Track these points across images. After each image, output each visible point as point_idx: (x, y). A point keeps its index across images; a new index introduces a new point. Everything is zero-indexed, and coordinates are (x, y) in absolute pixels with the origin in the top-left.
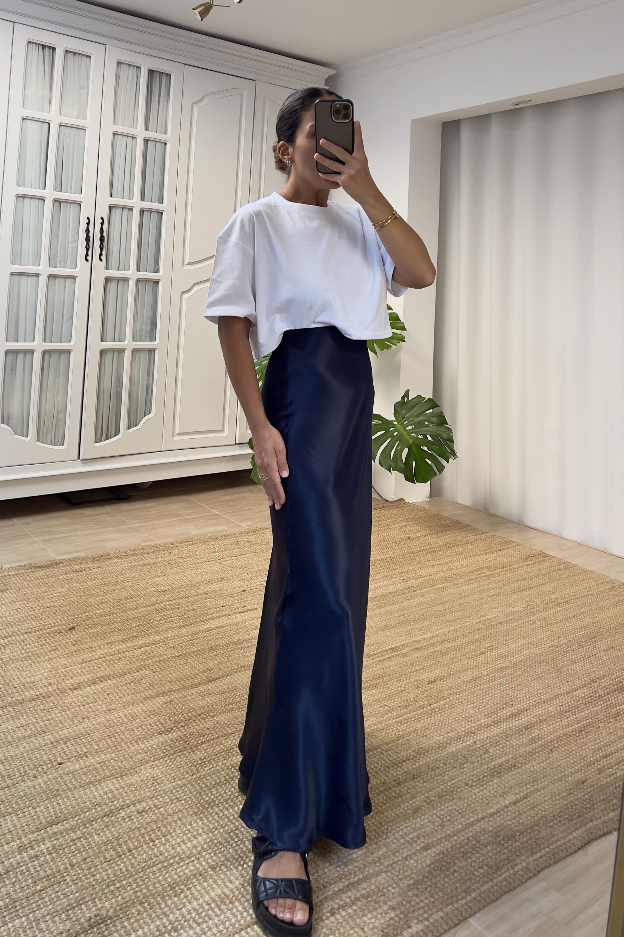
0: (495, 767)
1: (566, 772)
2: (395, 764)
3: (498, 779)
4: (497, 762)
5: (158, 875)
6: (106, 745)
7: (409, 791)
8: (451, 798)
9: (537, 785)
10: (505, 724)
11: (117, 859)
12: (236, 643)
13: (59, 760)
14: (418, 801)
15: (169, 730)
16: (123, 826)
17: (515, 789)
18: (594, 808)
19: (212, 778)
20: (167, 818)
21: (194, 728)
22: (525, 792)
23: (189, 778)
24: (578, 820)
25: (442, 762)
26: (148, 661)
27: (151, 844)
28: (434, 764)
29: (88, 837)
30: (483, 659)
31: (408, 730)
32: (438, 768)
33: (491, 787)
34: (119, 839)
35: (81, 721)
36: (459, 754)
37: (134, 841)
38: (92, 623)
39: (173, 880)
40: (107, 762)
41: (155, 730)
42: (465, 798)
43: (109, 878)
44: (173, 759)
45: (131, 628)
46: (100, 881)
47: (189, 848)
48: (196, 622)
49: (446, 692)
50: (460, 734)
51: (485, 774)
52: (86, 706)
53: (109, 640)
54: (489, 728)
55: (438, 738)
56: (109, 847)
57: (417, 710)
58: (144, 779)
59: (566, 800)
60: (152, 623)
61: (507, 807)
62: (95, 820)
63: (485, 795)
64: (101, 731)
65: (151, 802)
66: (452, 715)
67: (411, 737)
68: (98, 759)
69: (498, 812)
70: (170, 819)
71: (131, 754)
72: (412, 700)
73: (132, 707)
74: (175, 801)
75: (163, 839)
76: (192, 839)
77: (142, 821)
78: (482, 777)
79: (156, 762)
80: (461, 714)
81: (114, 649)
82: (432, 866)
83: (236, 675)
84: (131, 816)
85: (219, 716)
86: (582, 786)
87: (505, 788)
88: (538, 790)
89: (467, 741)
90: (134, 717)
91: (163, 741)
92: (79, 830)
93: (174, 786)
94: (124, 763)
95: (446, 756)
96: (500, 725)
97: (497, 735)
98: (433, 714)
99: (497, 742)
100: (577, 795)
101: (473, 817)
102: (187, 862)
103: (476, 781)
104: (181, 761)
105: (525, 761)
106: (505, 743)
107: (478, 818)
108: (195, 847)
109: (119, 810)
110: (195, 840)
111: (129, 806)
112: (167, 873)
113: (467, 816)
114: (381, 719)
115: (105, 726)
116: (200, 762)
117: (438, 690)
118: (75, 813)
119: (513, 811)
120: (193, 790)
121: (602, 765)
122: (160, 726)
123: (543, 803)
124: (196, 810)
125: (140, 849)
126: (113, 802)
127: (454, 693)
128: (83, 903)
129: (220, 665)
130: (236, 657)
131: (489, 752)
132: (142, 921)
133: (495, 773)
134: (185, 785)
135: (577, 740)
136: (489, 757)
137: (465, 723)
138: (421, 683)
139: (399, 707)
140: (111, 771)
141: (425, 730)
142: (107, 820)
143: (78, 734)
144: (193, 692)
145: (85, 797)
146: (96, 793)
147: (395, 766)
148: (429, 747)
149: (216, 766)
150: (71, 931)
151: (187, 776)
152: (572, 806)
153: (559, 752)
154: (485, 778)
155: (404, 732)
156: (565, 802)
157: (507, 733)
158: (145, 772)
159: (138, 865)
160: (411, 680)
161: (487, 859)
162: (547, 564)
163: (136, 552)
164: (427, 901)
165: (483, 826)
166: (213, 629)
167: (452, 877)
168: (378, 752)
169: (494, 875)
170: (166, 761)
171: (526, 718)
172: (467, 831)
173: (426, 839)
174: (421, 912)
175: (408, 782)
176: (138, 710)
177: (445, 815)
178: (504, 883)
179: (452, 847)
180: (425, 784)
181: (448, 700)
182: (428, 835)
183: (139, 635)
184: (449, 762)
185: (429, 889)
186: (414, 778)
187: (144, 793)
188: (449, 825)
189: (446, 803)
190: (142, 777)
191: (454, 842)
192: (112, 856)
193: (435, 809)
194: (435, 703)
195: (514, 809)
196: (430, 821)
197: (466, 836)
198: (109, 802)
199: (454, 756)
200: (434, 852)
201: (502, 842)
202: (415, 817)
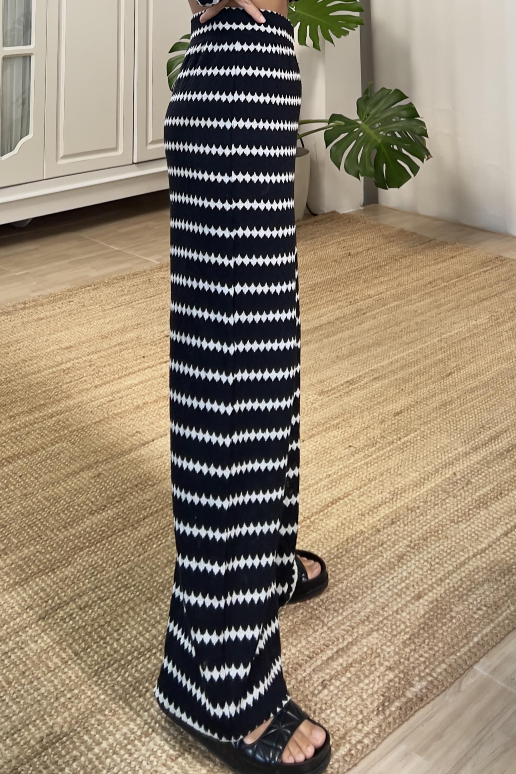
0: (480, 498)
2: (370, 510)
3: (485, 511)
4: (481, 492)
5: (115, 676)
6: (27, 537)
7: (389, 537)
8: (436, 539)
10: (484, 450)
11: (63, 667)
14: (401, 547)
15: (103, 508)
16: (64, 627)
17: (504, 519)
20: (116, 610)
21: (132, 502)
23: (136, 560)
25: (422, 500)
26: (64, 431)
27: (102, 642)
28: (413, 504)
29: (23, 646)
30: (451, 382)
31: (379, 471)
32: (418, 508)
33: (479, 520)
36: (440, 489)
37: (81, 641)
40: (32, 557)
41: (85, 510)
42: (452, 537)
43: (56, 689)
44: (113, 541)
45: (36, 395)
46: (46, 694)
48: (114, 379)
49: (416, 422)
50: (437, 467)
51: (471, 507)
53: (11, 413)
54: (468, 456)
56: (51, 654)
57: (386, 447)
58: (82, 569)
60: (61, 386)
61: (499, 540)
62: (29, 625)
63: (473, 530)
64: (19, 521)
65: (93, 595)
66: (425, 448)
67: (385, 477)
68: (20, 554)
69: (490, 546)
70: (120, 611)
71: (60, 542)
72: (379, 437)
73: (53, 488)
74: (122, 589)
75: (115, 634)
76: (150, 629)
77: (87, 618)
78: (467, 510)
79: (93, 548)
80: (435, 445)
82: (427, 616)
87: (494, 519)
89: (446, 474)
90: (57, 499)
91: (97, 522)
92: (10, 640)
93: (119, 572)
94: (53, 554)
95: (425, 494)
96: (479, 452)
97: (478, 463)
98: (405, 449)
99: (478, 471)
101: (463, 556)
102: (148, 656)
103: (461, 517)
104: (123, 542)
105: (510, 487)
106: (487, 470)
107: (469, 556)
109: (56, 610)
111: (68, 604)
112: (125, 672)
113: (457, 556)
114: (349, 462)
115: (23, 514)
116: (145, 539)
117: (406, 422)
119: (505, 543)
120: (142, 573)
122: (90, 504)
125: (89, 650)
126: (47, 602)
127: (425, 423)
128: (30, 723)
129: (152, 426)
131: (472, 483)
132: (104, 732)
133: (481, 505)
134: (131, 569)
136: (472, 489)
137: (441, 455)
138: (386, 417)
139: (366, 446)
140: (39, 566)
141: (398, 468)
142: (43, 624)
145: (12, 601)
146: (24, 595)
147: (371, 513)
148: (406, 486)
149: (166, 541)
150: (21, 756)
151: (132, 558)
154: (471, 512)
155: (375, 473)
157: (488, 459)
158: (81, 561)
159: (90, 669)
160: (375, 414)
161: (485, 599)
162: (505, 269)
163: (27, 305)
164: (427, 655)
165: (475, 564)
166: (136, 385)
167: (450, 624)
168: (349, 499)
169: (495, 615)
170: (105, 544)
171: (506, 440)
172: (458, 572)
173: (416, 587)
174: (422, 667)
175: (387, 528)
176: (60, 489)
177: (433, 558)
178: (507, 622)
179: (445, 592)
180: (406, 528)
181: (418, 431)
182: (417, 583)
183: (47, 403)
184: (429, 499)
185: (427, 641)
186: (393, 523)
187: (84, 585)
188: (438, 568)
189: (432, 544)
190: (78, 567)
191: (447, 587)
192: (56, 664)
193: (420, 553)
194: (404, 437)
195: (506, 541)
196: (417, 567)
197: (459, 577)
198: (42, 603)
199: (434, 491)
200: (427, 600)
201: (499, 578)
202: (400, 565)
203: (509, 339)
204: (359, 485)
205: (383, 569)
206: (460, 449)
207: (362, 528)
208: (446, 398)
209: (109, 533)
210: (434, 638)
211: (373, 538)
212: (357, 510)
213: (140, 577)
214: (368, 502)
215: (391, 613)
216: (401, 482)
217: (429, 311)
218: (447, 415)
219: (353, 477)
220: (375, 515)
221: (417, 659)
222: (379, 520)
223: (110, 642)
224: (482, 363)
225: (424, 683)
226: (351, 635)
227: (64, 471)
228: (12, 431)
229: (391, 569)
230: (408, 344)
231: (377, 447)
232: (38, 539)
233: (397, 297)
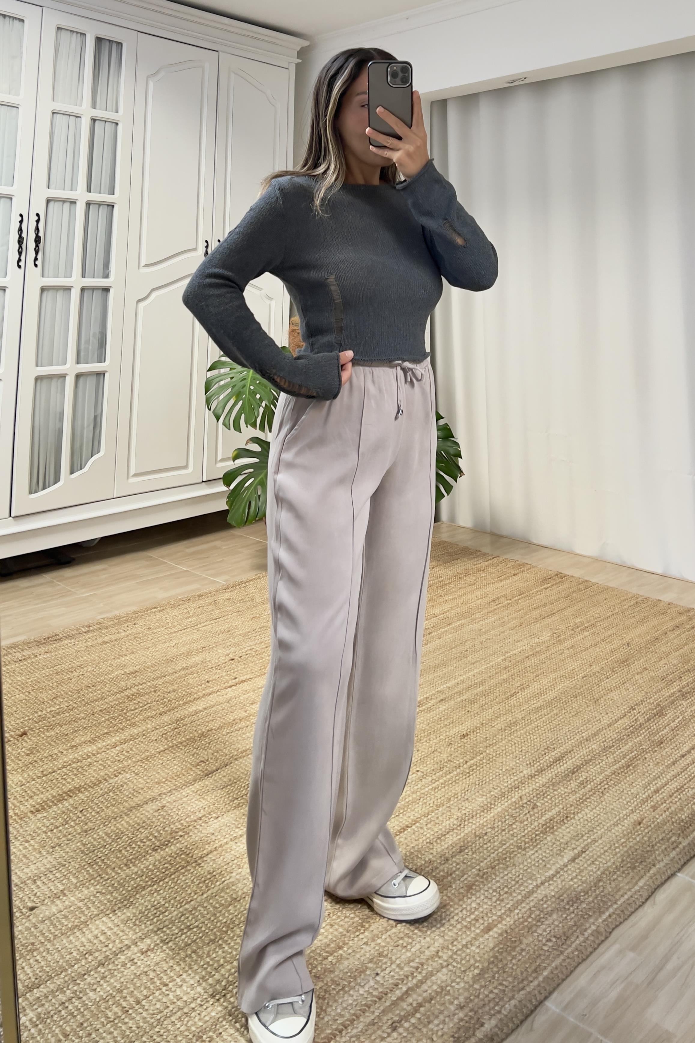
0: (547, 823)
1: (621, 815)
2: (438, 838)
3: (552, 836)
4: (547, 816)
5: (178, 1026)
6: (87, 876)
7: (458, 867)
8: (504, 866)
9: (594, 834)
10: (549, 771)
11: (123, 1017)
12: (231, 724)
13: (30, 904)
14: (469, 876)
15: (167, 844)
16: (125, 973)
17: (571, 844)
18: (655, 851)
19: (227, 893)
20: (178, 954)
22: (582, 845)
23: (199, 899)
24: (641, 866)
25: (489, 826)
27: (164, 988)
28: (481, 831)
29: (81, 995)
30: (515, 702)
31: (446, 796)
32: (486, 834)
33: (546, 846)
34: (122, 991)
35: (51, 850)
36: (506, 814)
37: (142, 989)
38: (48, 724)
39: (197, 1028)
40: (92, 898)
41: (148, 846)
42: (520, 864)
44: (176, 879)
45: (100, 724)
47: (210, 985)
48: (179, 705)
49: (481, 745)
50: (503, 791)
51: (537, 833)
52: (55, 831)
53: (73, 743)
54: (533, 779)
55: (481, 800)
56: (110, 1003)
57: (453, 771)
58: (143, 910)
59: (626, 846)
60: (125, 714)
61: (566, 866)
62: (88, 972)
63: (540, 857)
64: (79, 860)
65: (156, 938)
66: (491, 771)
67: (452, 803)
68: (80, 895)
69: (558, 872)
70: (183, 954)
71: (122, 881)
72: (446, 760)
73: (115, 823)
74: (185, 931)
75: (178, 980)
76: (213, 973)
77: (148, 963)
78: (534, 836)
79: (155, 887)
80: (501, 768)
81: (80, 753)
82: (496, 949)
83: (236, 762)
84: (133, 960)
85: (225, 816)
86: (639, 827)
87: (560, 844)
88: (595, 841)
89: (512, 798)
90: (119, 835)
91: (160, 858)
92: (68, 989)
93: (182, 912)
94: (114, 894)
95: (493, 819)
96: (545, 774)
97: (543, 786)
98: (471, 773)
99: (544, 795)
100: (635, 839)
101: (531, 884)
102: (211, 1003)
103: (528, 843)
104: (186, 880)
105: (576, 810)
106: (552, 793)
107: (537, 885)
108: (218, 982)
109: (117, 955)
110: (217, 974)
111: (128, 947)
113: (525, 884)
114: (416, 788)
115: (83, 852)
116: (209, 877)
117: (472, 745)
118: (60, 968)
119: (573, 869)
120: (206, 912)
121: (655, 801)
122: (153, 840)
123: (604, 854)
124: (212, 937)
125: (151, 998)
126: (107, 946)
127: (490, 745)
129: (215, 754)
130: (234, 741)
131: (537, 806)
133: (548, 829)
134: (195, 909)
135: (626, 777)
136: (538, 812)
137: (507, 778)
138: (453, 739)
139: (433, 770)
140: (99, 907)
141: (465, 792)
142: (103, 971)
143: (48, 869)
144: (188, 791)
145: (70, 946)
147: (439, 841)
148: (473, 812)
149: (231, 877)
151: (195, 897)
152: (633, 853)
153: (610, 794)
154: (538, 837)
155: (443, 798)
156: (625, 849)
157: (554, 781)
158: (143, 901)
159: (152, 1018)
160: (441, 737)
161: (554, 929)
162: (566, 586)
163: (91, 628)
164: (496, 991)
165: (544, 893)
166: (201, 711)
167: (520, 957)
168: (417, 827)
169: (564, 947)
170: (168, 882)
171: (571, 761)
172: (527, 901)
173: (486, 919)
174: (492, 1005)
175: (455, 856)
176: (123, 824)
177: (502, 887)
178: (576, 953)
179: (514, 923)
180: (474, 856)
181: (484, 754)
182: (487, 914)
183: (110, 731)
184: (496, 825)
185: (497, 975)
186: (460, 852)
187: (146, 927)
188: (507, 898)
189: (500, 873)
190: (140, 908)
191: (516, 917)
192: (115, 1013)
193: (489, 882)
194: (471, 760)
195: (574, 867)
196: (486, 897)
197: (528, 907)
198: (102, 947)
199: (500, 817)
200: (496, 932)
201: (567, 907)
202: (469, 896)
203: (571, 656)
204: (426, 811)
205: (452, 900)
206: (525, 772)
207: (431, 856)
208: (510, 719)
209: (172, 870)
210: (504, 972)
211: (441, 868)
212: (424, 838)
213: (204, 917)
214: (436, 830)
215: (460, 947)
216: (469, 807)
217: (493, 629)
218: (512, 737)
219: (420, 803)
220: (443, 843)
221: (487, 996)
222: (447, 848)
223: (173, 989)
224: (545, 681)
225: (493, 1022)
226: (420, 973)
227: (126, 804)
228: (74, 763)
229: (460, 900)
230: (473, 664)
231: (444, 771)
232: (98, 878)
233: (462, 616)
